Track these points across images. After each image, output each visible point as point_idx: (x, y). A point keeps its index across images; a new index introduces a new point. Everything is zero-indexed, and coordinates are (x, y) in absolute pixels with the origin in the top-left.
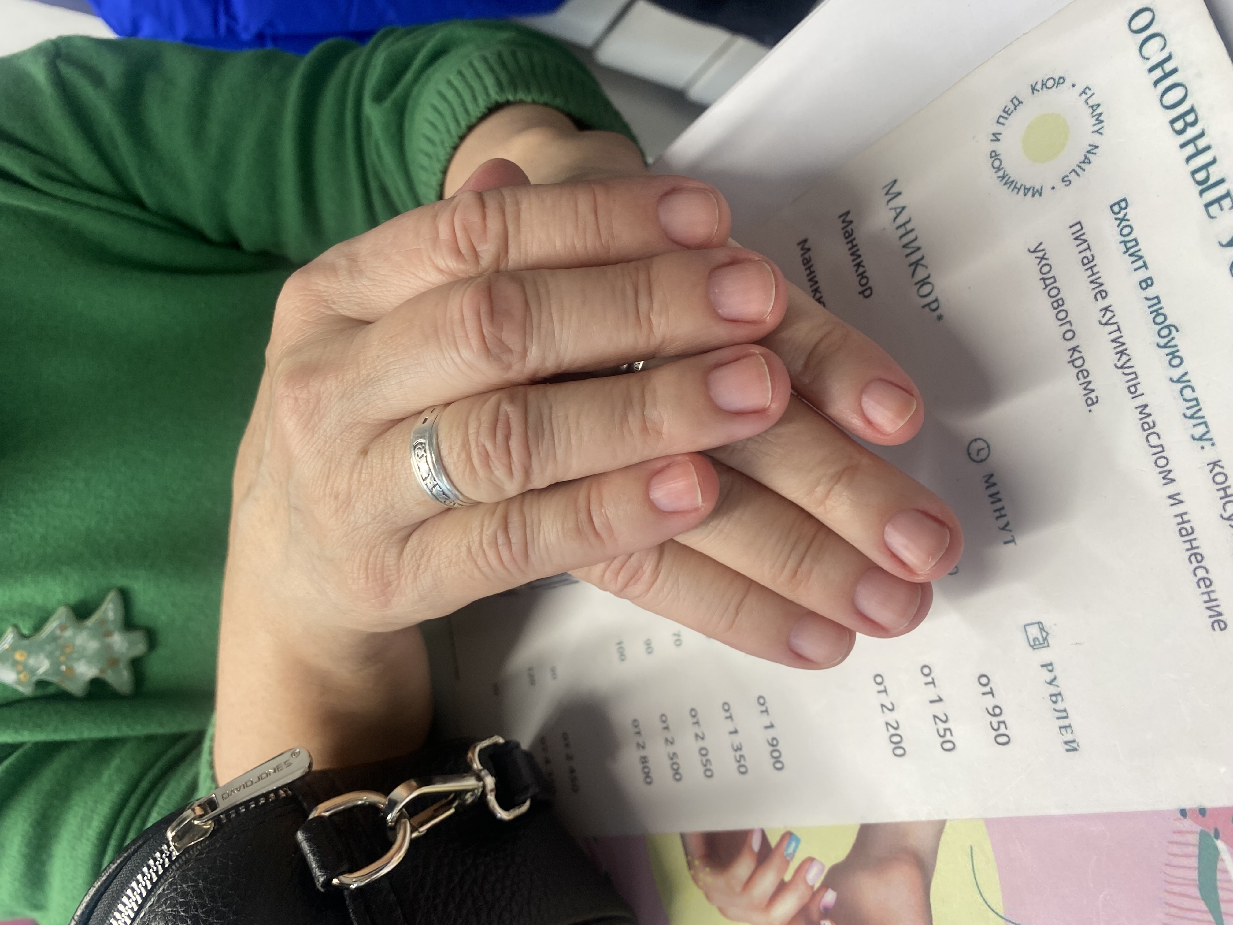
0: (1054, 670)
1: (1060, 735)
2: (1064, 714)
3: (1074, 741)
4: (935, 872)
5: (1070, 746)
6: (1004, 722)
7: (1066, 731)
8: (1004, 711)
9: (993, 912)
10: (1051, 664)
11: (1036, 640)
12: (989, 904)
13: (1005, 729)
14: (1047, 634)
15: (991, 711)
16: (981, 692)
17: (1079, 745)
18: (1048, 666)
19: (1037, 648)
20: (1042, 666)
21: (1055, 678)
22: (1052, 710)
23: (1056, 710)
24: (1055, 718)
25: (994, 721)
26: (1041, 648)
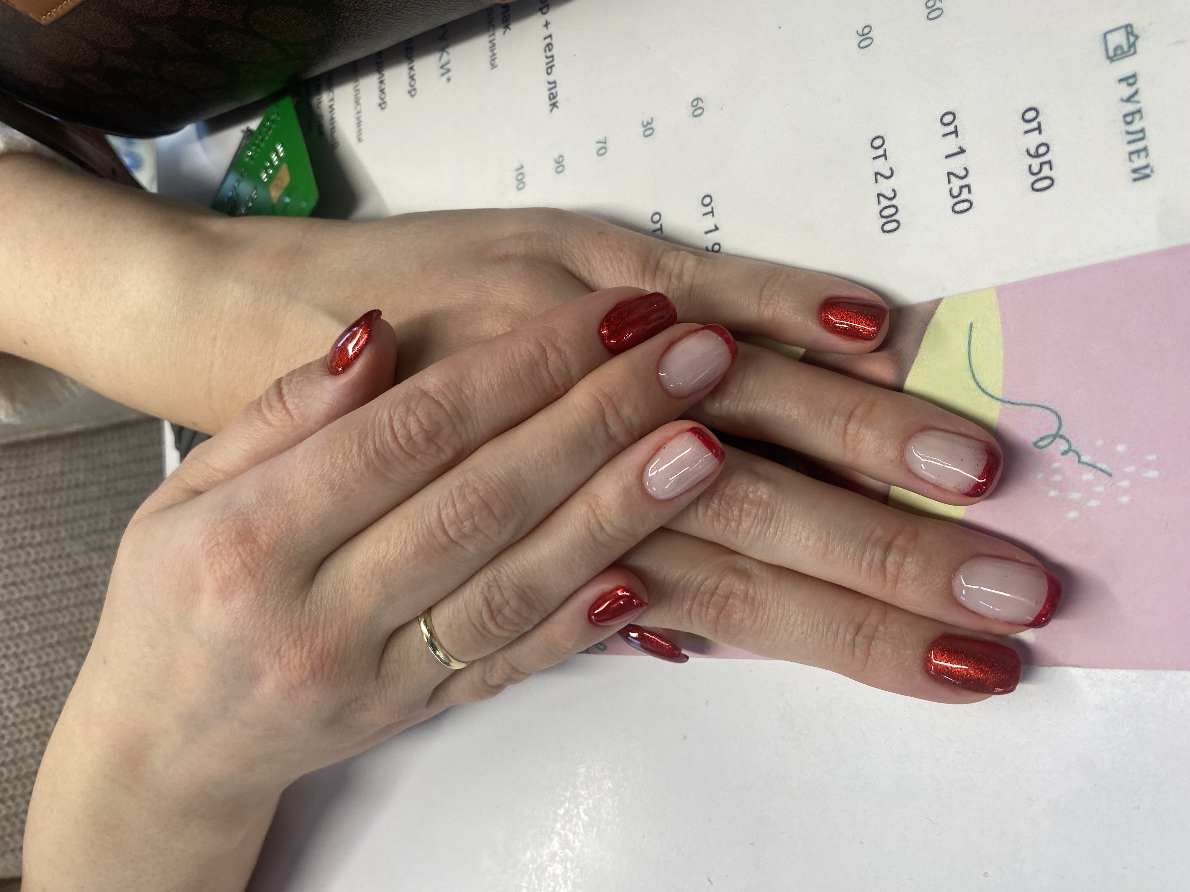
0: (1137, 83)
1: (1128, 163)
2: (1140, 135)
3: (1147, 167)
4: (915, 362)
5: (1141, 173)
6: (1049, 162)
7: (1139, 157)
8: (1052, 148)
9: (987, 396)
10: (1134, 76)
11: (1119, 48)
12: (983, 387)
13: (1049, 171)
14: (1137, 37)
15: (1032, 151)
16: (1024, 131)
17: (1154, 170)
18: (1130, 80)
19: (1118, 60)
20: (1120, 81)
21: (1136, 92)
22: (1124, 133)
23: (1128, 133)
24: (1126, 142)
25: (1036, 163)
26: (1123, 58)
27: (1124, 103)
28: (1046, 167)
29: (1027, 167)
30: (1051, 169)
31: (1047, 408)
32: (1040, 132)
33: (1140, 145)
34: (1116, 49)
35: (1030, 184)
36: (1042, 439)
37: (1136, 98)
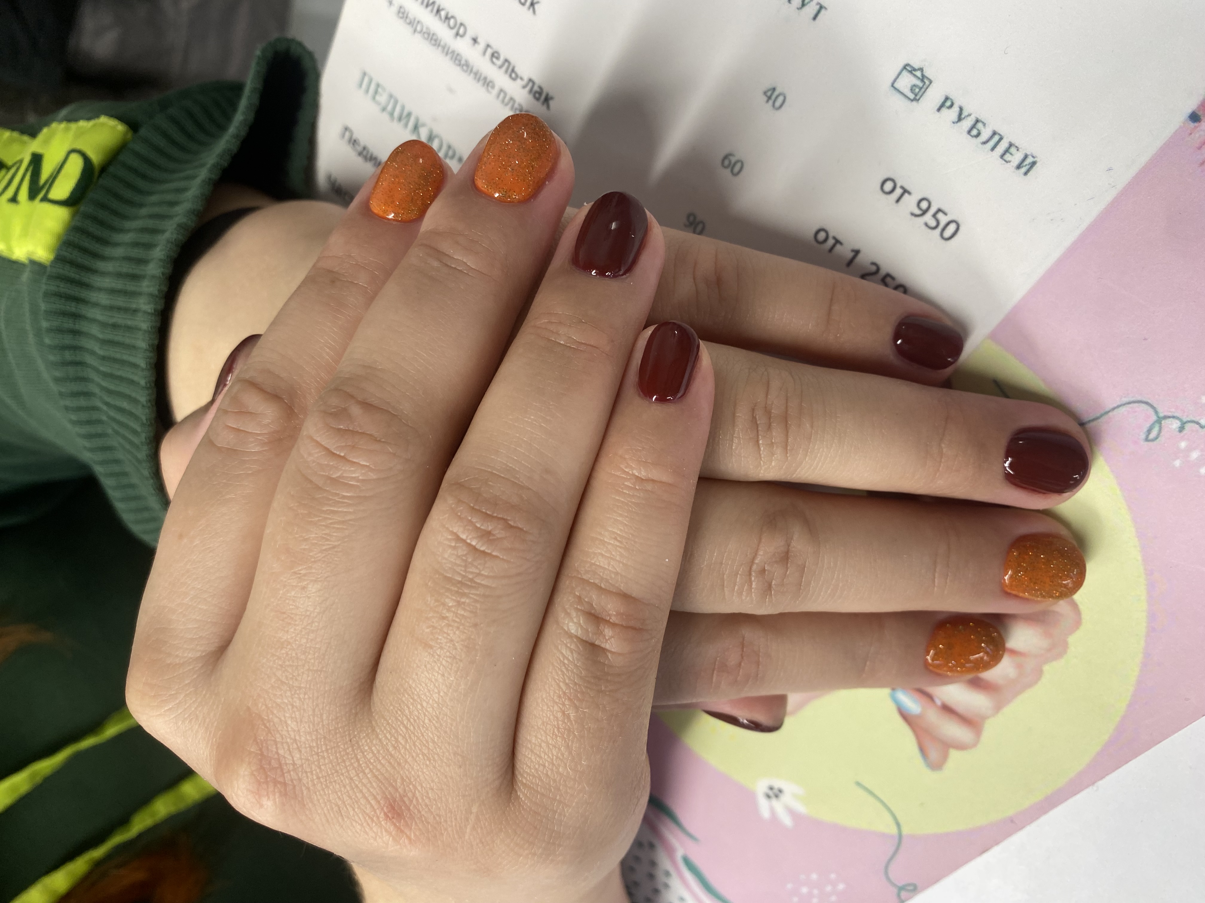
0: (955, 101)
1: (1007, 165)
2: (996, 138)
3: (1026, 156)
5: (1026, 165)
6: (939, 210)
7: (1011, 154)
8: (931, 199)
10: (947, 99)
11: (914, 88)
13: (946, 216)
14: (921, 70)
15: (918, 212)
16: (894, 202)
17: (1034, 155)
18: (946, 103)
19: (921, 96)
20: (939, 110)
21: (961, 109)
22: (980, 145)
23: (984, 143)
24: (990, 151)
25: (928, 218)
26: (924, 92)
27: (959, 124)
28: (940, 216)
29: (924, 227)
30: (945, 214)
31: (1129, 403)
32: (909, 193)
33: (1003, 145)
34: (912, 90)
35: (939, 237)
36: (1149, 431)
37: (965, 113)
